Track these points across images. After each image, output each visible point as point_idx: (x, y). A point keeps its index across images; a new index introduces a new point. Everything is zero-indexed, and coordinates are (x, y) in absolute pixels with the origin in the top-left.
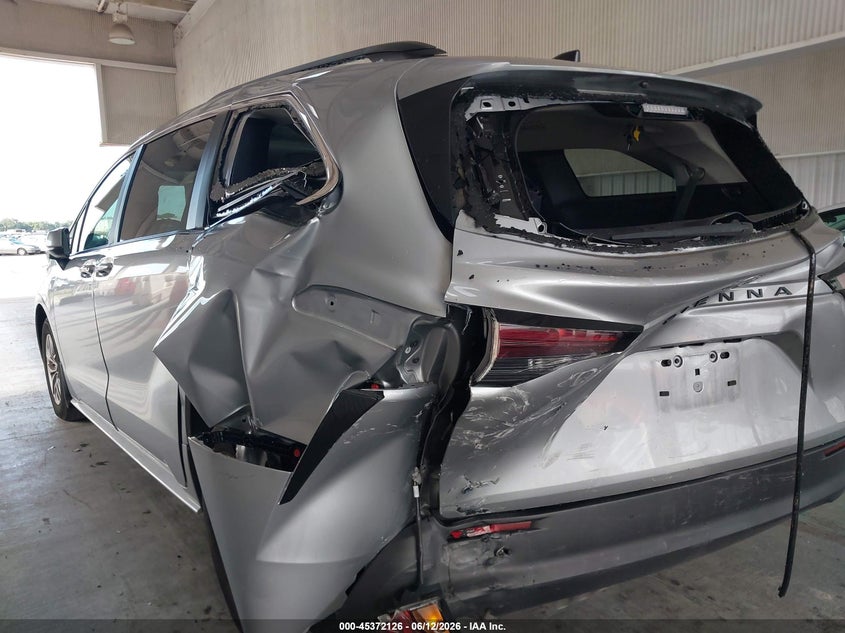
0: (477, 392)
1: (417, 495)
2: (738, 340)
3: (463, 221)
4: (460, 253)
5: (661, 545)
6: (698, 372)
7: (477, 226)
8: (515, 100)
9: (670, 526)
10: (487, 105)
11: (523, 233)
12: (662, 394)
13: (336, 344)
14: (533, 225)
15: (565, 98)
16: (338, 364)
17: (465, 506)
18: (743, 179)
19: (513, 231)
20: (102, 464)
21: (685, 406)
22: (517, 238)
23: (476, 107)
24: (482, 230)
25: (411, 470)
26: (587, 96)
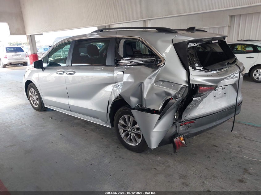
0: (194, 99)
1: (176, 118)
2: (227, 85)
3: (190, 68)
4: (191, 74)
5: (214, 124)
6: (220, 92)
7: (193, 69)
8: (195, 44)
9: (215, 120)
10: (191, 45)
11: (200, 70)
12: (215, 96)
13: (165, 91)
14: (201, 68)
15: (202, 42)
16: (164, 95)
17: (185, 119)
18: (223, 51)
19: (198, 69)
20: (61, 121)
21: (218, 98)
22: (199, 71)
23: (189, 46)
24: (193, 70)
25: (175, 113)
26: (205, 41)
